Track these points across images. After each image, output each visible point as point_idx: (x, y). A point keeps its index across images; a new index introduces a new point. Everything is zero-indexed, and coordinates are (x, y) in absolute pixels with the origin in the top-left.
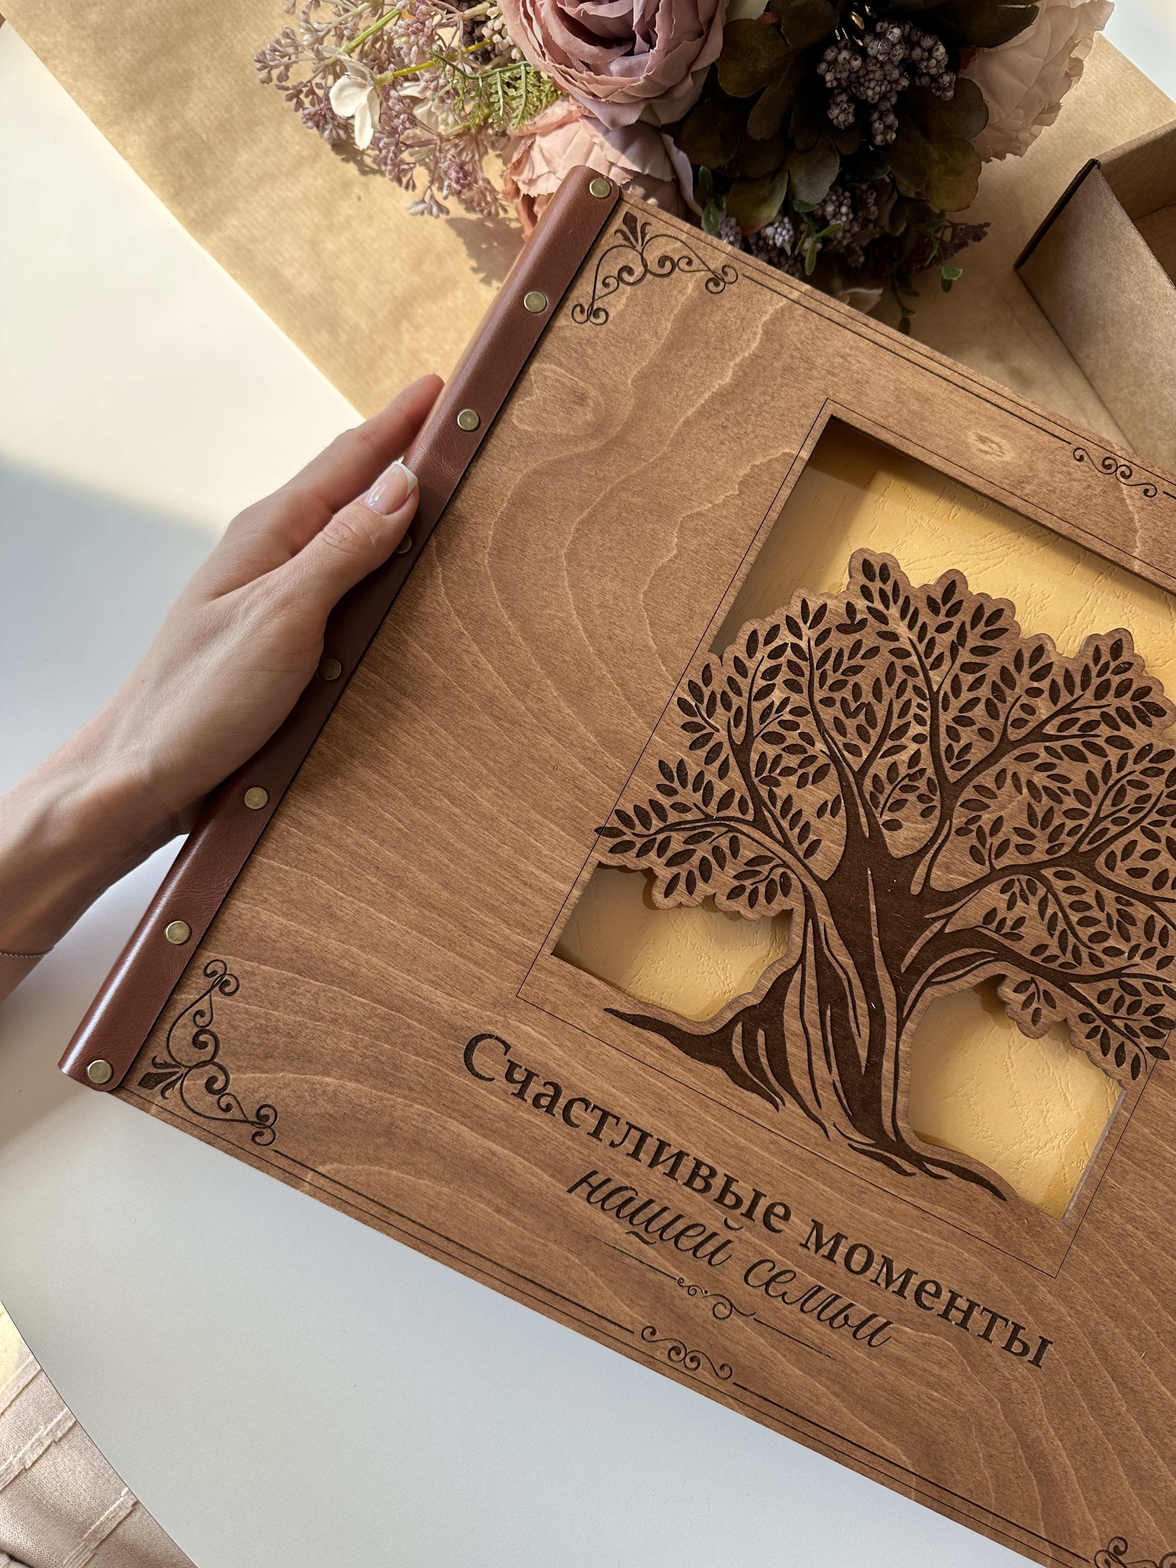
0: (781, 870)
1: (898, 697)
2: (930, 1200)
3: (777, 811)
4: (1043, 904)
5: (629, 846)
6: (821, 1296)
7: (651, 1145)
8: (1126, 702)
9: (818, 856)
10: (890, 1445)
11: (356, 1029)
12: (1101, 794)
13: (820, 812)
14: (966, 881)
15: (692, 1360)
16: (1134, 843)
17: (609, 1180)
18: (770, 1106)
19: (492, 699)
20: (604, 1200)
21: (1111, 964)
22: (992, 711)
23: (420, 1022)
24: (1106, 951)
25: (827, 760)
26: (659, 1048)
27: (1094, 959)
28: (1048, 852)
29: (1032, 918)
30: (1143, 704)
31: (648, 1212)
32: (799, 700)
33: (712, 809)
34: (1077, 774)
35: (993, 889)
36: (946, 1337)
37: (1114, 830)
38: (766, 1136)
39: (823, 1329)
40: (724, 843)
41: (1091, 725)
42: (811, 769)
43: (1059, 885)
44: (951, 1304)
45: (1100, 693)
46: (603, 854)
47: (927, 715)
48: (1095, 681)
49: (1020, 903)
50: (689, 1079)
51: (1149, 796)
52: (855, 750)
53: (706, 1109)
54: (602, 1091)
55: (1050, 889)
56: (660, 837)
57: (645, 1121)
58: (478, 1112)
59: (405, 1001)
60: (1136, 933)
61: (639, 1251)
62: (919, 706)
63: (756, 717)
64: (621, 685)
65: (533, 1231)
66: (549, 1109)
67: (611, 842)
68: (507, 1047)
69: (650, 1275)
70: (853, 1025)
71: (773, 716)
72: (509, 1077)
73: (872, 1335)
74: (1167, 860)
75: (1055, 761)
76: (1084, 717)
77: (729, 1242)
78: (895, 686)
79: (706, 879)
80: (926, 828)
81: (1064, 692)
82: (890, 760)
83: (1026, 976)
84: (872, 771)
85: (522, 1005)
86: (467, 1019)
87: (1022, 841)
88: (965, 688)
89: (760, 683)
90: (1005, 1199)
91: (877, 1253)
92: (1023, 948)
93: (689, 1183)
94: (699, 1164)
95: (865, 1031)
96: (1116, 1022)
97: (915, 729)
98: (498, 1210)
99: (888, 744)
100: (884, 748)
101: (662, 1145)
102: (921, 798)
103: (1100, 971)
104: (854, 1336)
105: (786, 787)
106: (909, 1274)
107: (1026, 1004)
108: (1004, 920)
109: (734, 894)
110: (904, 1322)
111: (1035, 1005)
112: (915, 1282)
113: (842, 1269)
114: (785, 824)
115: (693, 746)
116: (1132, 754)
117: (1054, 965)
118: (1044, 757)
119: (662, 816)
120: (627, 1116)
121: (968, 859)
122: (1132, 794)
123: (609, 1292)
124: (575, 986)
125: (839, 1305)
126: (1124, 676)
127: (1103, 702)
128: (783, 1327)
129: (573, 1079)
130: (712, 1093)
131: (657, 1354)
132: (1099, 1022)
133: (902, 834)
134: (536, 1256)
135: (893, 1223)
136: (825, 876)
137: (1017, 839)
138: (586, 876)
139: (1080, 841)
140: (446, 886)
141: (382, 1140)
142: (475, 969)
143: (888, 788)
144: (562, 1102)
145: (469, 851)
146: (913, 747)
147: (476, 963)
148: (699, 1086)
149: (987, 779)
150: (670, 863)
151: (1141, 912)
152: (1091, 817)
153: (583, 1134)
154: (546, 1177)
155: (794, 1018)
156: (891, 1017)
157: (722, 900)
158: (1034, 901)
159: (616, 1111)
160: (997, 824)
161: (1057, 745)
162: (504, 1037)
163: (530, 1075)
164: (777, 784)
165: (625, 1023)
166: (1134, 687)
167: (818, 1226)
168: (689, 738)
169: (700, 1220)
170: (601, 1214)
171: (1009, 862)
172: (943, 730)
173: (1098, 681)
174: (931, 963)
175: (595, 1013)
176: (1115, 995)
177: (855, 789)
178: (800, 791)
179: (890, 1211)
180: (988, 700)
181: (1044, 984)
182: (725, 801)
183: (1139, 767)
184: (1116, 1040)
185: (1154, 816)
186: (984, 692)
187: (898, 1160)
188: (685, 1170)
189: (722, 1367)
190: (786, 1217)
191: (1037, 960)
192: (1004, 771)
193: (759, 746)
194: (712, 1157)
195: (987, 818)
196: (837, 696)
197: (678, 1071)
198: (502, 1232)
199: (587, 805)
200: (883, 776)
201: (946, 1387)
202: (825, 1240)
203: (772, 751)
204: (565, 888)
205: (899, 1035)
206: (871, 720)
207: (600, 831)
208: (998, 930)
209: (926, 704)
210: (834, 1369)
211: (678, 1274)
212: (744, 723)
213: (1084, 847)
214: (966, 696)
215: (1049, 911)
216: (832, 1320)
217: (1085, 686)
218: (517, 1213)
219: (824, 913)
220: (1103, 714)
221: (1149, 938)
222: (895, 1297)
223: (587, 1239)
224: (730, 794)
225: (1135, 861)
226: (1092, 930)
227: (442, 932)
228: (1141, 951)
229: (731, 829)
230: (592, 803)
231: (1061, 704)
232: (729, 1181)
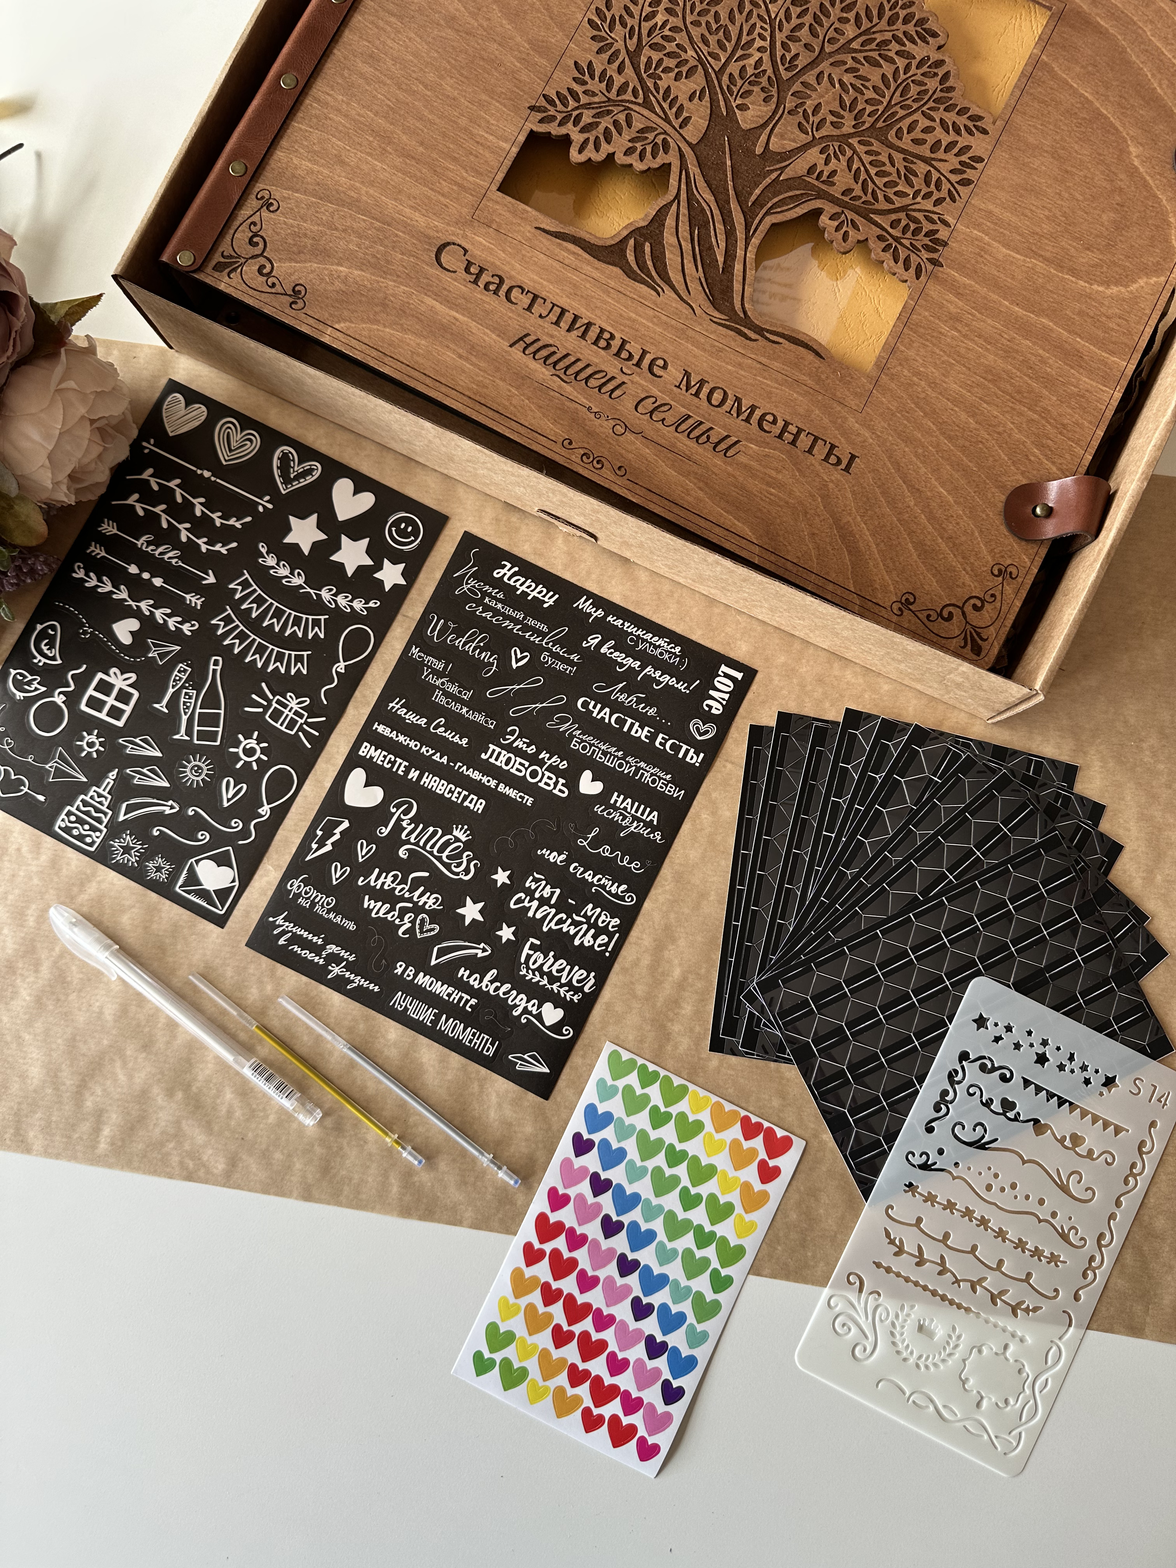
0: (662, 137)
1: (747, 21)
2: (769, 358)
3: (660, 97)
4: (850, 161)
5: (553, 118)
6: (690, 422)
7: (568, 317)
8: (911, 28)
9: (690, 127)
10: (740, 525)
11: (360, 237)
12: (892, 89)
13: (691, 99)
14: (794, 145)
15: (598, 462)
16: (916, 122)
17: (538, 340)
18: (654, 293)
19: (454, 18)
20: (535, 353)
21: (899, 202)
22: (813, 32)
23: (404, 232)
24: (895, 193)
25: (696, 63)
26: (574, 253)
27: (887, 199)
28: (854, 126)
29: (842, 170)
30: (924, 30)
31: (567, 362)
32: (674, 21)
33: (613, 95)
34: (875, 76)
35: (815, 151)
36: (780, 451)
37: (902, 113)
38: (651, 313)
39: (692, 444)
40: (622, 118)
41: (886, 43)
42: (685, 69)
43: (861, 149)
44: (784, 429)
45: (891, 21)
46: (533, 124)
47: (767, 35)
48: (888, 14)
49: (833, 160)
50: (596, 274)
51: (926, 91)
52: (716, 57)
53: (608, 294)
54: (534, 282)
55: (855, 152)
56: (575, 113)
57: (564, 302)
58: (446, 293)
59: (393, 219)
60: (919, 183)
61: (560, 387)
62: (762, 27)
63: (644, 32)
64: (547, 10)
65: (485, 371)
66: (496, 292)
67: (540, 116)
68: (466, 251)
69: (568, 403)
70: (713, 240)
71: (657, 32)
72: (467, 270)
73: (727, 450)
74: (941, 133)
75: (858, 66)
76: (879, 38)
77: (624, 383)
78: (745, 14)
79: (608, 141)
80: (767, 110)
81: (864, 19)
82: (741, 63)
83: (838, 209)
84: (728, 71)
85: (476, 224)
86: (437, 232)
87: (835, 119)
88: (794, 16)
89: (647, 10)
90: (821, 357)
91: (729, 392)
92: (836, 191)
93: (595, 343)
94: (602, 331)
95: (723, 245)
96: (904, 241)
97: (758, 43)
98: (460, 356)
99: (740, 53)
100: (737, 55)
101: (576, 318)
102: (763, 89)
103: (892, 207)
104: (714, 449)
105: (666, 81)
106: (753, 408)
107: (837, 229)
108: (822, 172)
109: (629, 152)
110: (750, 440)
111: (844, 229)
112: (758, 414)
113: (706, 403)
114: (666, 106)
115: (600, 51)
116: (914, 63)
117: (857, 203)
118: (850, 63)
119: (577, 100)
120: (552, 298)
121: (797, 131)
122: (914, 90)
123: (538, 414)
124: (514, 213)
125: (703, 428)
126: (909, 11)
127: (894, 27)
128: (662, 442)
129: (513, 273)
130: (612, 283)
131: (573, 458)
132: (891, 240)
133: (749, 113)
134: (487, 388)
135: (743, 373)
136: (694, 141)
137: (830, 118)
138: (522, 138)
139: (877, 120)
140: (422, 144)
141: (377, 309)
142: (442, 199)
143: (739, 82)
144: (505, 288)
145: (438, 121)
146: (759, 55)
147: (443, 195)
148: (603, 279)
149: (810, 77)
150: (582, 131)
151: (921, 168)
152: (885, 104)
153: (520, 309)
154: (494, 336)
155: (671, 234)
156: (740, 234)
157: (620, 159)
158: (844, 160)
159: (544, 294)
160: (817, 109)
161: (860, 56)
162: (464, 244)
163: (482, 270)
164: (660, 79)
165: (549, 237)
166: (917, 17)
167: (687, 374)
168: (596, 46)
169: (603, 368)
170: (534, 362)
171: (825, 134)
172: (778, 45)
173: (891, 13)
174: (771, 199)
175: (528, 230)
176: (903, 223)
177: (716, 82)
178: (677, 83)
179: (740, 364)
180: (811, 25)
181: (850, 215)
182: (622, 89)
183: (920, 71)
184: (903, 254)
185: (931, 104)
186: (808, 19)
187: (746, 331)
188: (593, 334)
189: (620, 468)
190: (665, 367)
191: (846, 199)
192: (822, 72)
193: (647, 52)
194: (612, 326)
195: (809, 105)
196: (703, 20)
197: (588, 269)
198: (464, 371)
199: (523, 91)
200: (736, 75)
201: (780, 486)
202: (693, 383)
203: (656, 56)
204: (506, 146)
205: (746, 248)
206: (728, 37)
207: (532, 108)
208: (818, 178)
209: (767, 27)
210: (699, 472)
211: (588, 404)
212: (636, 36)
213: (880, 124)
214: (794, 21)
215: (855, 167)
216: (698, 438)
217: (880, 16)
218: (474, 359)
219: (693, 165)
220: (893, 36)
221: (928, 185)
222: (743, 423)
223: (523, 378)
224: (626, 84)
225: (917, 134)
226: (886, 179)
227: (419, 174)
228: (922, 193)
229: (628, 108)
230: (526, 89)
231: (863, 28)
232: (624, 342)
